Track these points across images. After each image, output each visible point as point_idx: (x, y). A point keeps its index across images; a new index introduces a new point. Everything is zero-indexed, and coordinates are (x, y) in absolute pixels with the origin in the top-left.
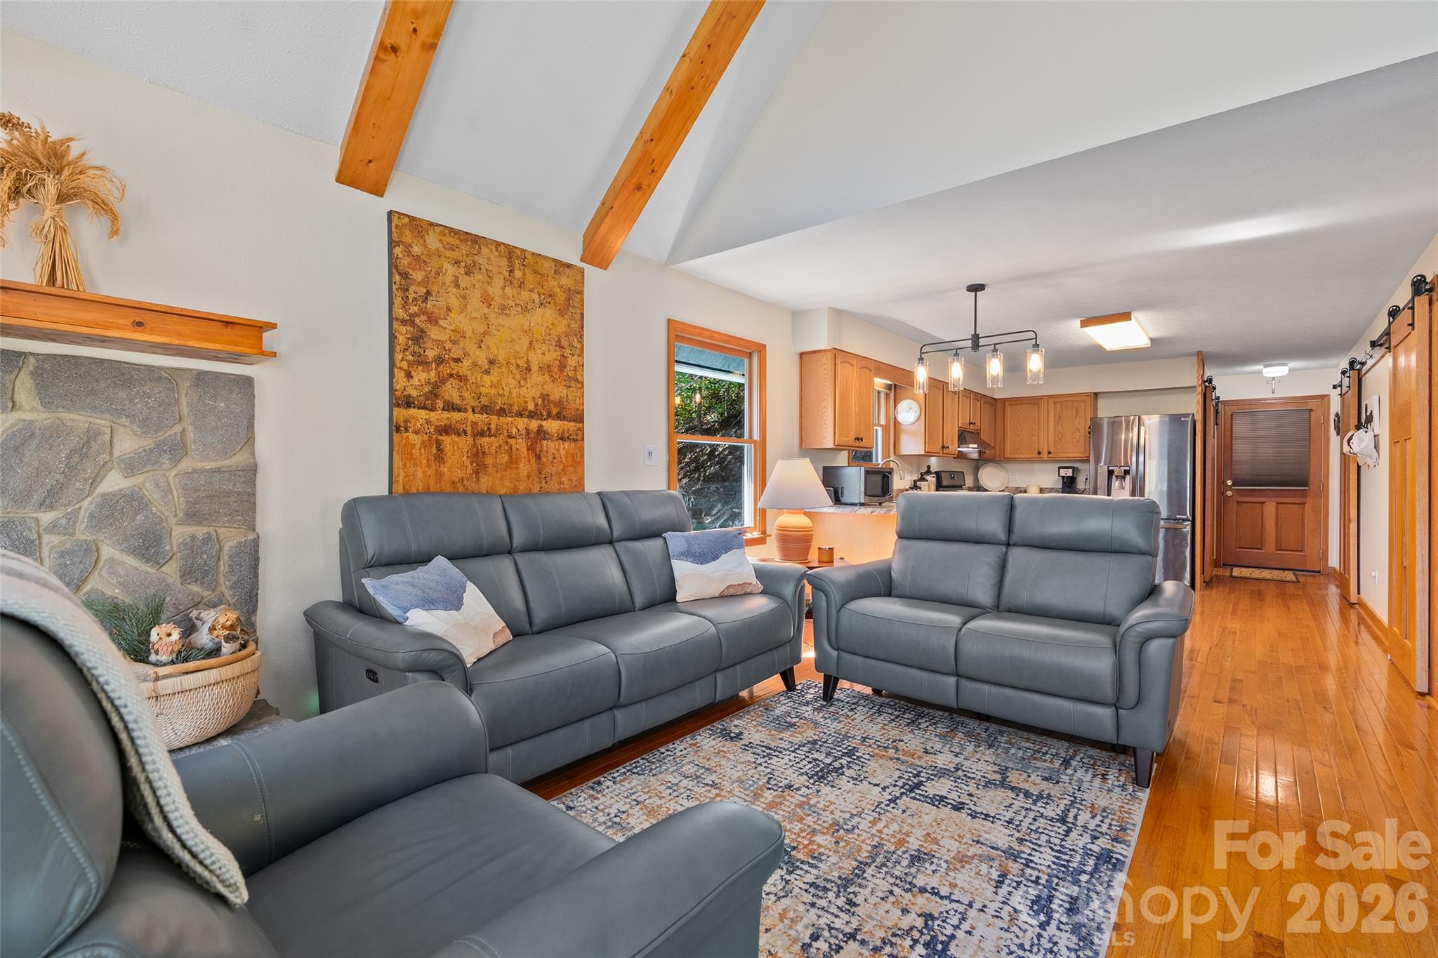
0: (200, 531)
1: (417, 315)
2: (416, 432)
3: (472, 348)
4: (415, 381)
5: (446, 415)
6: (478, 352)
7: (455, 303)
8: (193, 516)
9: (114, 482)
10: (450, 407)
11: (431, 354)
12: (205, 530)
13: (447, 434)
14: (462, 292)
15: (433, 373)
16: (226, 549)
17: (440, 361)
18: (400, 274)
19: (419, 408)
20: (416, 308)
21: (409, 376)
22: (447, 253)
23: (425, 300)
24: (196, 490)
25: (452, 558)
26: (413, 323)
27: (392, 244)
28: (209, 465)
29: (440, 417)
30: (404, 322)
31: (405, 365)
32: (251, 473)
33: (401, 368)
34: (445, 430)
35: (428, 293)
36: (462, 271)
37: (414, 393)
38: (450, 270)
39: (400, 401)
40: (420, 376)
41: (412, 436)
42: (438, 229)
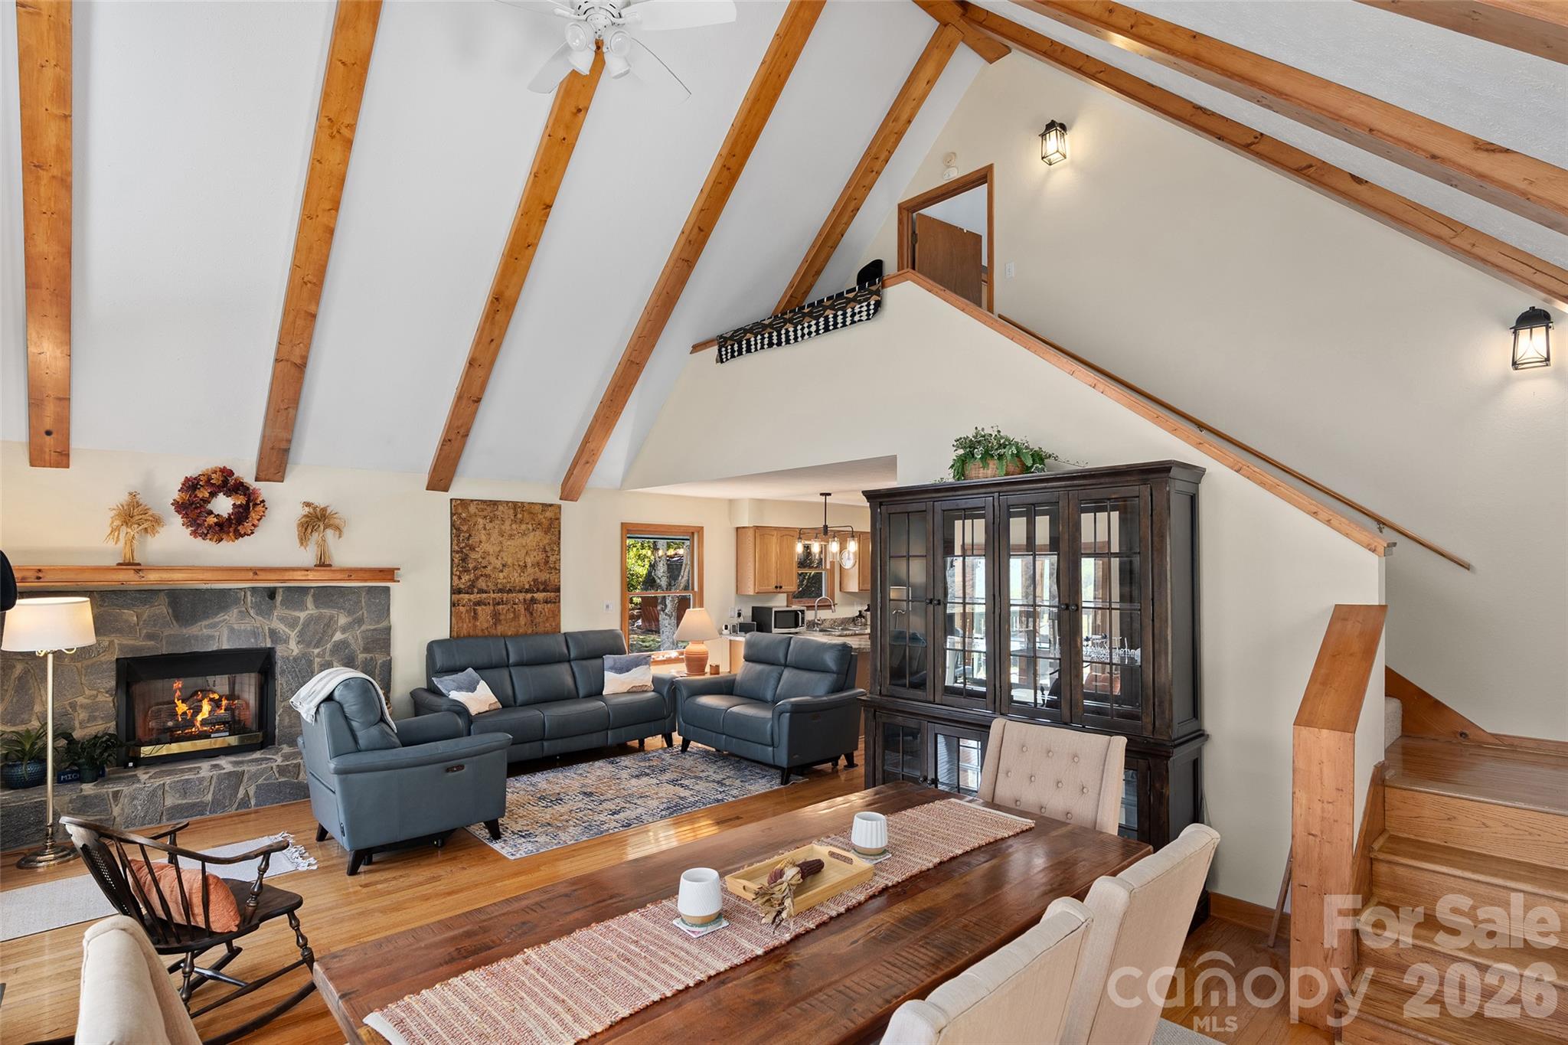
0: (368, 656)
1: (464, 548)
2: (463, 606)
3: (493, 559)
4: (463, 581)
5: (479, 596)
6: (496, 561)
7: (483, 538)
8: (366, 650)
9: (338, 636)
10: (481, 591)
11: (471, 566)
12: (371, 655)
13: (479, 605)
14: (487, 532)
15: (472, 575)
16: (378, 664)
17: (475, 569)
18: (456, 529)
19: (465, 593)
20: (464, 544)
21: (460, 578)
22: (480, 513)
23: (468, 539)
24: (367, 638)
25: (476, 669)
26: (462, 552)
27: (452, 515)
28: (372, 627)
29: (475, 597)
30: (457, 552)
31: (458, 573)
32: (388, 630)
33: (456, 575)
34: (479, 603)
35: (470, 535)
36: (488, 521)
37: (463, 587)
38: (481, 521)
39: (455, 591)
40: (465, 578)
41: (461, 608)
42: (475, 503)
